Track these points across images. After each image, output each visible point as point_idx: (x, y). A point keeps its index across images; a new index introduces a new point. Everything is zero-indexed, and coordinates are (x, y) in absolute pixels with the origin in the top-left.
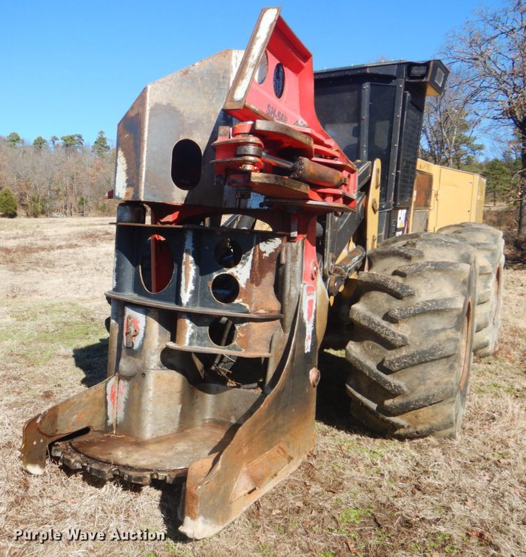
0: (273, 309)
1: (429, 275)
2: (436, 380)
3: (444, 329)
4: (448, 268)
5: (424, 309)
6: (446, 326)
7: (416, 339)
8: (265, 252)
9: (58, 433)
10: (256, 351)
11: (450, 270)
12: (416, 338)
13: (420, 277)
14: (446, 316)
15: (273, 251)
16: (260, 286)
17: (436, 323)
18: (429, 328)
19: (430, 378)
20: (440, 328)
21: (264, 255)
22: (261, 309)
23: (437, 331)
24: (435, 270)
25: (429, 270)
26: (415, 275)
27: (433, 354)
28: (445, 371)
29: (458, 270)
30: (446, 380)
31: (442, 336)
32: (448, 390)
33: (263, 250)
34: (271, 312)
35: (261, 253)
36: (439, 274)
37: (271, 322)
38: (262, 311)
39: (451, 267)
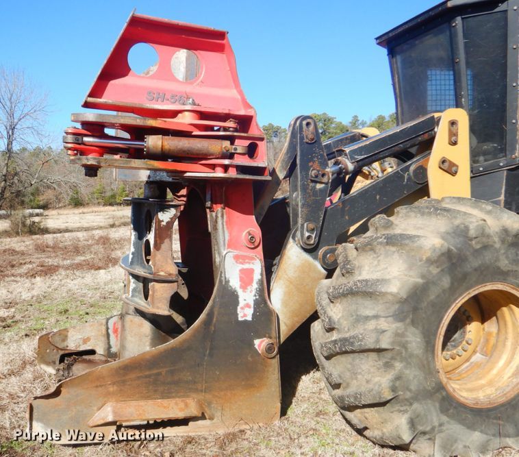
0: (171, 272)
1: (381, 250)
2: (368, 377)
3: (376, 317)
4: (403, 242)
5: (352, 289)
6: (379, 313)
7: (345, 324)
8: (163, 221)
9: (68, 348)
10: (158, 308)
11: (406, 245)
12: (345, 322)
13: (371, 252)
14: (381, 302)
15: (169, 220)
16: (160, 251)
17: (368, 308)
18: (359, 313)
19: (360, 373)
20: (370, 315)
21: (162, 223)
22: (162, 271)
23: (367, 318)
24: (387, 244)
25: (381, 243)
26: (367, 249)
27: (352, 344)
28: (379, 369)
29: (415, 245)
30: (377, 379)
31: (371, 325)
32: (375, 392)
33: (161, 219)
34: (170, 275)
35: (160, 221)
36: (393, 249)
37: (170, 284)
38: (162, 273)
39: (407, 242)
